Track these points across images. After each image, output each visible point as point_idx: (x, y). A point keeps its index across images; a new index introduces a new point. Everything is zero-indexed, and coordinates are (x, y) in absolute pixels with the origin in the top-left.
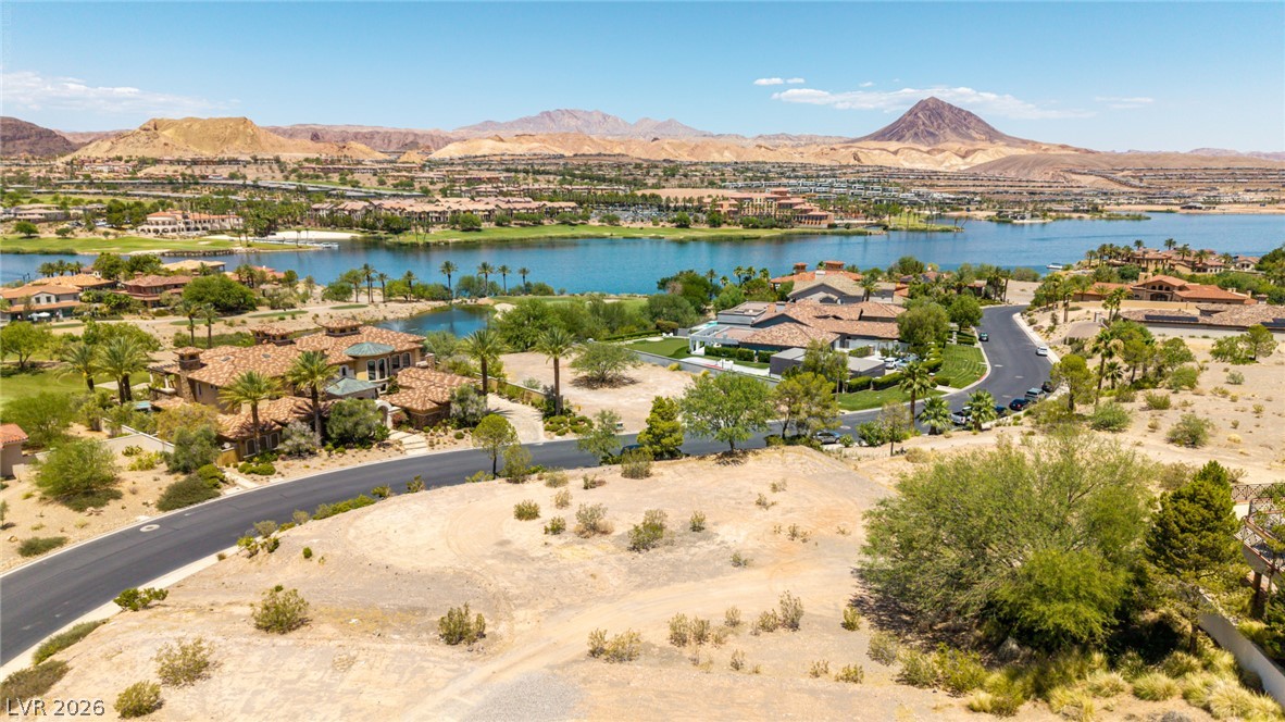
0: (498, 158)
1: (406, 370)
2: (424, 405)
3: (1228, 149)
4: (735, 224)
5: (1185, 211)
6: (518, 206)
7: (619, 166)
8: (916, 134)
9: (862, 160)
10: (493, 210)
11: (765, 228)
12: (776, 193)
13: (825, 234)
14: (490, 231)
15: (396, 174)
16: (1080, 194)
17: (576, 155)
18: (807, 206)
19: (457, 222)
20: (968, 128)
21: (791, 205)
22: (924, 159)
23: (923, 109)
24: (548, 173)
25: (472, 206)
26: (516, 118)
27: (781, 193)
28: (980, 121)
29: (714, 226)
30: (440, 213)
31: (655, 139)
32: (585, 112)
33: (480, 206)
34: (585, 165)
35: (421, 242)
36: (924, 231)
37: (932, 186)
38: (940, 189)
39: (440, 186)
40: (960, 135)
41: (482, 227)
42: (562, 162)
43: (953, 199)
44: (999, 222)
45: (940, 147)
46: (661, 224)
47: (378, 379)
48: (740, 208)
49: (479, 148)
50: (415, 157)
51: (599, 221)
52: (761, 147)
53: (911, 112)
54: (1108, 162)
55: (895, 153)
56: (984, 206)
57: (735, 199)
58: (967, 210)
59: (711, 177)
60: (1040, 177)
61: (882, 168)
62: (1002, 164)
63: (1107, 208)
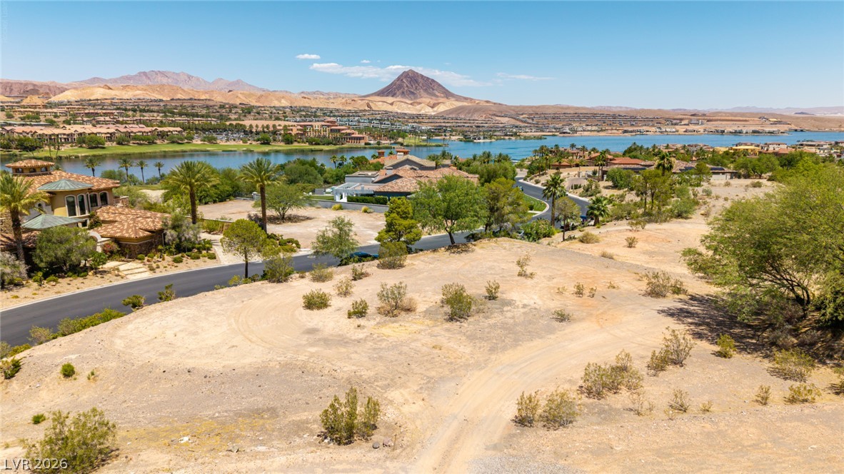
0: (109, 101)
1: (104, 208)
2: (136, 233)
4: (303, 142)
5: (562, 135)
6: (134, 130)
7: (208, 107)
8: (403, 93)
9: (373, 108)
10: (114, 133)
11: (324, 144)
12: (328, 122)
13: (365, 148)
14: (112, 147)
15: (22, 110)
16: (504, 127)
17: (172, 99)
18: (348, 131)
19: (84, 142)
20: (433, 90)
21: (339, 130)
22: (409, 108)
23: (406, 77)
24: (152, 111)
25: (95, 130)
26: (118, 76)
27: (331, 122)
28: (439, 85)
29: (288, 144)
30: (68, 135)
31: (230, 91)
32: (174, 73)
33: (103, 130)
34: (181, 106)
35: (54, 156)
36: (425, 146)
37: (420, 123)
38: (425, 124)
39: (62, 119)
40: (429, 93)
41: (106, 146)
42: (162, 104)
43: (435, 130)
44: (465, 141)
45: (418, 100)
46: (249, 142)
47: (78, 214)
48: (305, 132)
49: (92, 94)
50: (36, 100)
51: (201, 141)
52: (305, 98)
53: (398, 79)
54: (514, 110)
55: (392, 104)
56: (454, 133)
57: (301, 126)
58: (445, 135)
59: (277, 115)
60: (479, 118)
61: (386, 112)
62: (456, 111)
63: (521, 134)
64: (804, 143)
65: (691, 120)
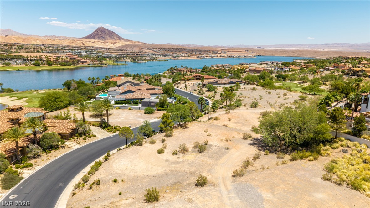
3: (174, 44)
4: (57, 64)
5: (174, 59)
8: (99, 37)
9: (85, 45)
11: (68, 65)
12: (69, 54)
16: (148, 55)
18: (79, 58)
20: (113, 36)
21: (74, 58)
22: (102, 44)
23: (99, 30)
27: (70, 54)
28: (116, 34)
29: (50, 65)
31: (6, 36)
36: (116, 65)
37: (110, 52)
38: (113, 53)
40: (111, 38)
43: (119, 56)
44: (134, 62)
45: (106, 41)
46: (29, 65)
48: (57, 59)
51: (2, 65)
52: (49, 39)
53: (96, 31)
54: (151, 46)
55: (94, 43)
56: (127, 58)
57: (55, 56)
58: (124, 59)
59: (37, 49)
60: (137, 50)
61: (93, 47)
62: (125, 46)
63: (157, 58)
64: (262, 62)
65: (222, 51)
